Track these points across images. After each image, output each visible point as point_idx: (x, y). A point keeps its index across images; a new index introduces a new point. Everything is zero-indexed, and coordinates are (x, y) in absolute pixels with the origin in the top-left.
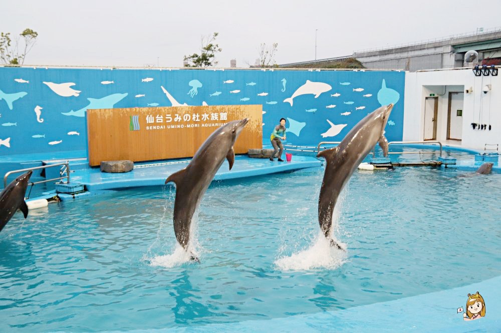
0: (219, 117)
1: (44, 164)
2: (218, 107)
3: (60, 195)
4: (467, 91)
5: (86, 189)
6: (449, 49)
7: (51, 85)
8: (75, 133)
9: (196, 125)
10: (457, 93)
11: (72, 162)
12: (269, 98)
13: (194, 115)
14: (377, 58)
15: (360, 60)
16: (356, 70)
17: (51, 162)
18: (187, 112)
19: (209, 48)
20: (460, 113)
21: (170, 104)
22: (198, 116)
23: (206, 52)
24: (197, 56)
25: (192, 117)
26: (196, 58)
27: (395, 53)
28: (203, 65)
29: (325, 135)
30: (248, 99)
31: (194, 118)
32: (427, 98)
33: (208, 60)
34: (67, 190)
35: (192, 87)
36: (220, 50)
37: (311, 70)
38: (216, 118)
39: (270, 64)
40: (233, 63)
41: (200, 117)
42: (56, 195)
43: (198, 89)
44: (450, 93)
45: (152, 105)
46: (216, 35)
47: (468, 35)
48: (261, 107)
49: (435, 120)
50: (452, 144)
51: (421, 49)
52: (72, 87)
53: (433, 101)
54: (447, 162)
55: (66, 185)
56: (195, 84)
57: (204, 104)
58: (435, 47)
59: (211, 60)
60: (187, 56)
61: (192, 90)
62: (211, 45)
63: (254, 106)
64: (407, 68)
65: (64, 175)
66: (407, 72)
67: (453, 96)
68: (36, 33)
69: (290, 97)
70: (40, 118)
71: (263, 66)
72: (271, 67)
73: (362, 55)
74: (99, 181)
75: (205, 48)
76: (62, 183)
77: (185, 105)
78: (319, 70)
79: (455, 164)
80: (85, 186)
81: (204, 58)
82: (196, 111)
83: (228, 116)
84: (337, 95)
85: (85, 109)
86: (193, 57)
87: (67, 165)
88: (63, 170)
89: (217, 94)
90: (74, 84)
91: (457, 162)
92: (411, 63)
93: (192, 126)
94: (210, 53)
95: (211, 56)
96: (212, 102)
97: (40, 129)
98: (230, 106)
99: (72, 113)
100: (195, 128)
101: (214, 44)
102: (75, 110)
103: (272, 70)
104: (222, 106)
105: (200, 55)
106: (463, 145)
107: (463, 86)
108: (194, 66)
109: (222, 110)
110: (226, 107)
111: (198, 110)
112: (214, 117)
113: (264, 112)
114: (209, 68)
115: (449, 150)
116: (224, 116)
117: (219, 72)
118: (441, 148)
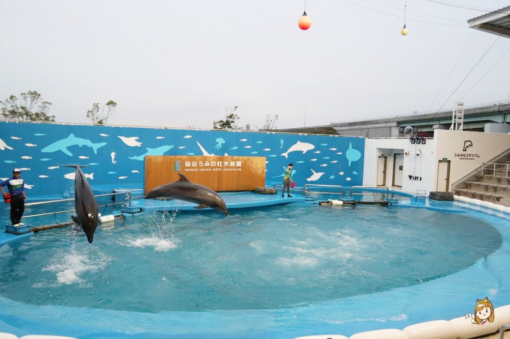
0: (236, 164)
1: (114, 192)
2: (235, 157)
3: (123, 214)
4: (406, 154)
5: (141, 210)
6: (395, 124)
7: (123, 139)
8: (137, 171)
9: (219, 169)
10: (399, 154)
11: (134, 191)
12: (271, 153)
13: (218, 162)
14: (347, 128)
15: (335, 128)
16: (332, 136)
17: (119, 190)
18: (214, 160)
19: (231, 116)
20: (401, 168)
21: (202, 154)
22: (221, 163)
23: (229, 119)
24: (222, 122)
25: (217, 163)
26: (222, 123)
27: (359, 125)
28: (227, 128)
29: (309, 180)
30: (256, 152)
31: (218, 164)
32: (379, 157)
33: (230, 125)
34: (129, 211)
35: (218, 143)
36: (238, 118)
37: (301, 134)
38: (234, 165)
39: (273, 129)
40: (248, 127)
41: (223, 164)
42: (121, 213)
43: (222, 144)
44: (395, 155)
45: (190, 154)
46: (236, 107)
47: (407, 115)
48: (265, 158)
49: (385, 172)
50: (396, 189)
51: (376, 123)
52: (136, 140)
53: (384, 159)
54: (392, 201)
55: (128, 207)
56: (220, 141)
57: (226, 155)
58: (386, 122)
59: (232, 125)
60: (216, 122)
61: (218, 145)
62: (232, 115)
63: (260, 158)
64: (367, 136)
65: (127, 200)
66: (366, 139)
67: (397, 156)
68: (116, 103)
69: (286, 152)
70: (114, 160)
71: (268, 130)
72: (274, 131)
73: (337, 125)
74: (151, 205)
75: (228, 117)
76: (125, 205)
77: (213, 155)
78: (306, 134)
79: (397, 203)
80: (141, 208)
81: (227, 124)
82: (220, 160)
83: (242, 164)
84: (318, 152)
85: (144, 156)
86: (220, 122)
87: (129, 194)
88: (127, 197)
89: (235, 148)
90: (138, 138)
91: (398, 201)
92: (370, 132)
93: (217, 170)
94: (231, 120)
95: (232, 122)
96: (232, 153)
97: (113, 167)
98: (244, 157)
99: (135, 158)
100: (219, 171)
101: (234, 113)
102: (137, 156)
103: (274, 133)
104: (238, 157)
105: (225, 120)
106: (403, 190)
107: (403, 150)
108: (220, 129)
109: (238, 160)
110: (241, 158)
111: (222, 159)
112: (233, 164)
113: (267, 162)
114: (230, 130)
115: (393, 194)
116: (239, 164)
117: (237, 133)
118: (388, 192)
